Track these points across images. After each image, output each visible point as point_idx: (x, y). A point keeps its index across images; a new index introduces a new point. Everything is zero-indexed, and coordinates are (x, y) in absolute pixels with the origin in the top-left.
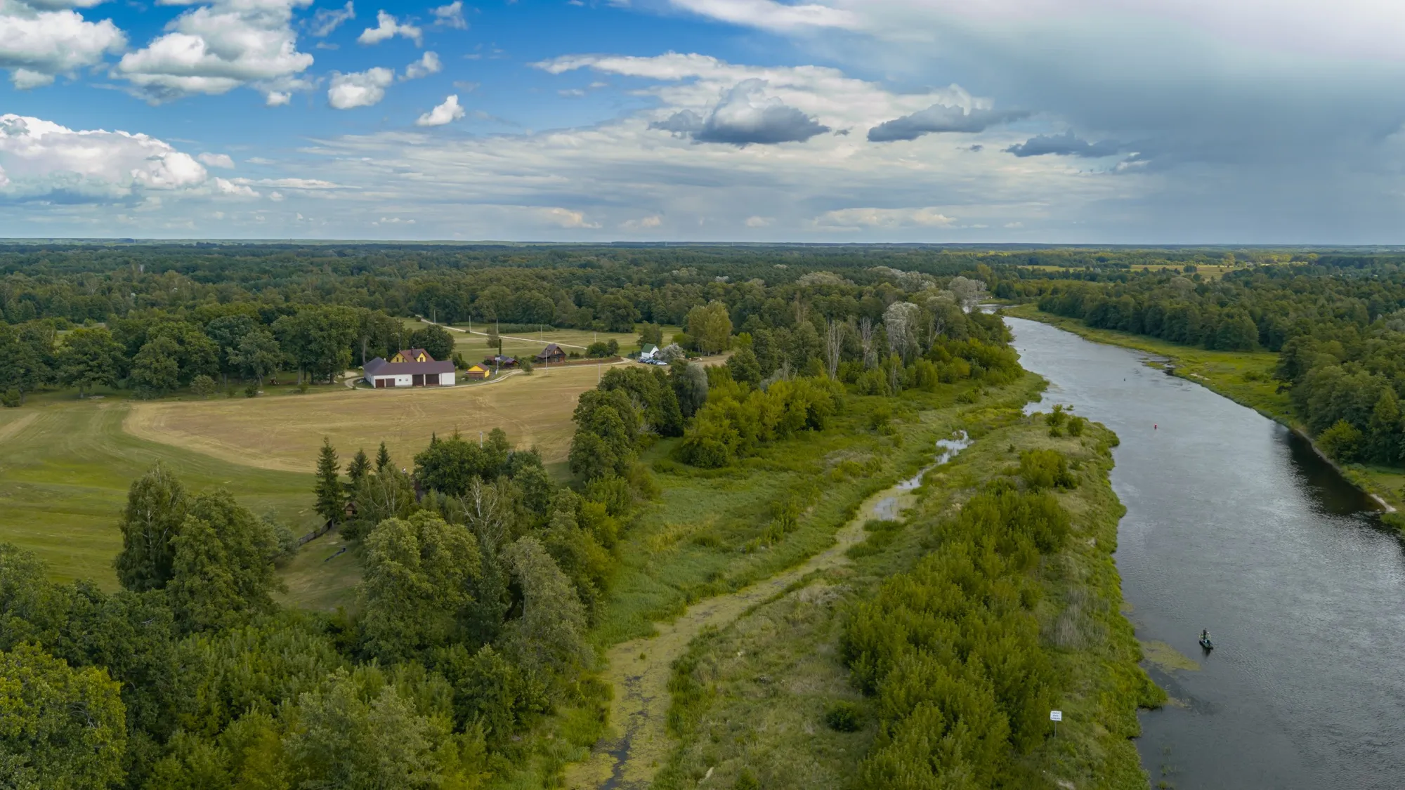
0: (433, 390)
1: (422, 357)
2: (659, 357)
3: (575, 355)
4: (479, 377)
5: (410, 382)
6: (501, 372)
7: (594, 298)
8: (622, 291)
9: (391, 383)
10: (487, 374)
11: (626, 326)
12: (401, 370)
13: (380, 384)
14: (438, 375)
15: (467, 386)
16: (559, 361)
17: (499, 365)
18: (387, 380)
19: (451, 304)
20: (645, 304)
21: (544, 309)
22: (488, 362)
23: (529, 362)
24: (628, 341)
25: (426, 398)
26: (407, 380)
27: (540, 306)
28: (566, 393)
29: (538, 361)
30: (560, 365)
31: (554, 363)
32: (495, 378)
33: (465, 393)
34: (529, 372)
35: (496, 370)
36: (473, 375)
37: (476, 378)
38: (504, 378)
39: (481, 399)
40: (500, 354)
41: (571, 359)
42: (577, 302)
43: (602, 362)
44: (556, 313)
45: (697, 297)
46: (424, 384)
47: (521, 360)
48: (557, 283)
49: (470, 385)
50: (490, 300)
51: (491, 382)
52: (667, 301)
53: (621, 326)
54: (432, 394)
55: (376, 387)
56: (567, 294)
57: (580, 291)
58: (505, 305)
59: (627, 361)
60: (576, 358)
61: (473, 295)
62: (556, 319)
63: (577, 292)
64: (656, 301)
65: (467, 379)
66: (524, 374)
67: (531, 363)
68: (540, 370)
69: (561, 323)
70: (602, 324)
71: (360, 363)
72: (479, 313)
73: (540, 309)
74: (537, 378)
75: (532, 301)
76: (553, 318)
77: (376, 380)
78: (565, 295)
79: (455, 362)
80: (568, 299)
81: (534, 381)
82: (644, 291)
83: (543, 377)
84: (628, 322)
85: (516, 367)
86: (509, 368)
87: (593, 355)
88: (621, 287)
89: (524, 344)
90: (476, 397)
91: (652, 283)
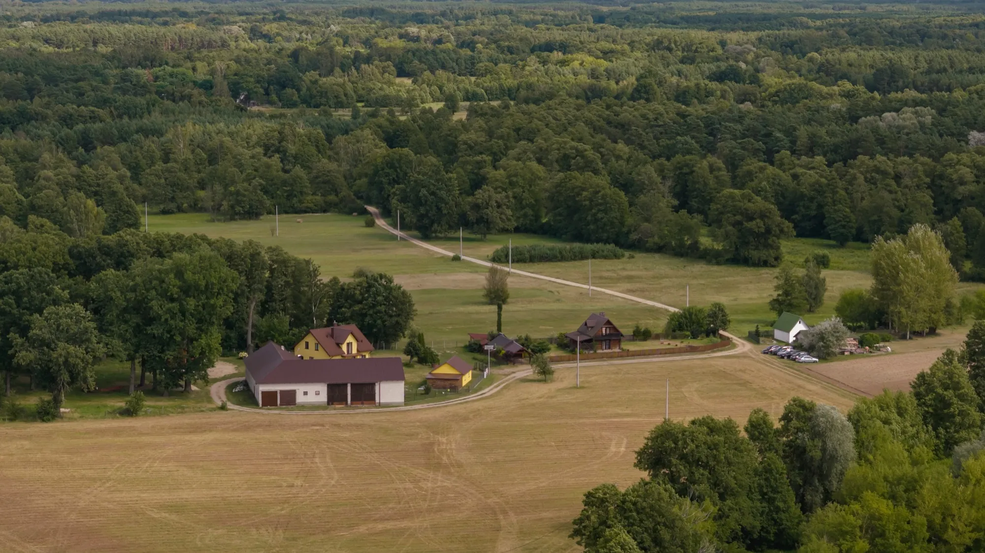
0: (361, 414)
1: (351, 344)
2: (806, 343)
3: (642, 335)
4: (451, 386)
5: (323, 398)
6: (497, 371)
7: (712, 182)
8: (770, 170)
9: (289, 399)
10: (467, 379)
11: (763, 254)
13: (270, 399)
14: (373, 385)
15: (425, 406)
16: (609, 348)
17: (494, 354)
18: (282, 392)
19: (431, 198)
20: (812, 199)
21: (605, 211)
22: (475, 347)
23: (549, 350)
24: (754, 295)
25: (347, 435)
26: (317, 393)
27: (601, 204)
28: (604, 433)
29: (567, 345)
30: (611, 357)
31: (599, 351)
32: (480, 389)
33: (418, 424)
34: (545, 373)
35: (486, 367)
36: (439, 383)
37: (445, 388)
38: (499, 385)
39: (444, 440)
40: (499, 329)
41: (633, 340)
42: (678, 189)
43: (692, 350)
44: (630, 221)
45: (918, 186)
46: (347, 403)
47: (536, 344)
48: (646, 143)
49: (431, 405)
50: (505, 190)
51: (472, 397)
52: (855, 195)
53: (755, 254)
54: (358, 426)
55: (264, 405)
56: (661, 171)
57: (687, 165)
58: (532, 201)
59: (744, 347)
60: (645, 339)
61: (476, 174)
62: (629, 232)
63: (680, 168)
64: (834, 193)
65: (427, 391)
66: (537, 377)
67: (554, 353)
68: (568, 368)
69: (640, 240)
70: (718, 246)
71: (243, 346)
72: (482, 217)
73: (599, 210)
74: (559, 390)
75: (585, 193)
76: (625, 230)
77: (263, 393)
78: (655, 175)
79: (411, 350)
80: (661, 186)
81: (552, 397)
82: (813, 168)
83: (571, 388)
84: (767, 246)
85: (523, 360)
86: (511, 361)
87: (678, 333)
88: (770, 157)
89: (556, 293)
90: (436, 433)
91: (835, 149)
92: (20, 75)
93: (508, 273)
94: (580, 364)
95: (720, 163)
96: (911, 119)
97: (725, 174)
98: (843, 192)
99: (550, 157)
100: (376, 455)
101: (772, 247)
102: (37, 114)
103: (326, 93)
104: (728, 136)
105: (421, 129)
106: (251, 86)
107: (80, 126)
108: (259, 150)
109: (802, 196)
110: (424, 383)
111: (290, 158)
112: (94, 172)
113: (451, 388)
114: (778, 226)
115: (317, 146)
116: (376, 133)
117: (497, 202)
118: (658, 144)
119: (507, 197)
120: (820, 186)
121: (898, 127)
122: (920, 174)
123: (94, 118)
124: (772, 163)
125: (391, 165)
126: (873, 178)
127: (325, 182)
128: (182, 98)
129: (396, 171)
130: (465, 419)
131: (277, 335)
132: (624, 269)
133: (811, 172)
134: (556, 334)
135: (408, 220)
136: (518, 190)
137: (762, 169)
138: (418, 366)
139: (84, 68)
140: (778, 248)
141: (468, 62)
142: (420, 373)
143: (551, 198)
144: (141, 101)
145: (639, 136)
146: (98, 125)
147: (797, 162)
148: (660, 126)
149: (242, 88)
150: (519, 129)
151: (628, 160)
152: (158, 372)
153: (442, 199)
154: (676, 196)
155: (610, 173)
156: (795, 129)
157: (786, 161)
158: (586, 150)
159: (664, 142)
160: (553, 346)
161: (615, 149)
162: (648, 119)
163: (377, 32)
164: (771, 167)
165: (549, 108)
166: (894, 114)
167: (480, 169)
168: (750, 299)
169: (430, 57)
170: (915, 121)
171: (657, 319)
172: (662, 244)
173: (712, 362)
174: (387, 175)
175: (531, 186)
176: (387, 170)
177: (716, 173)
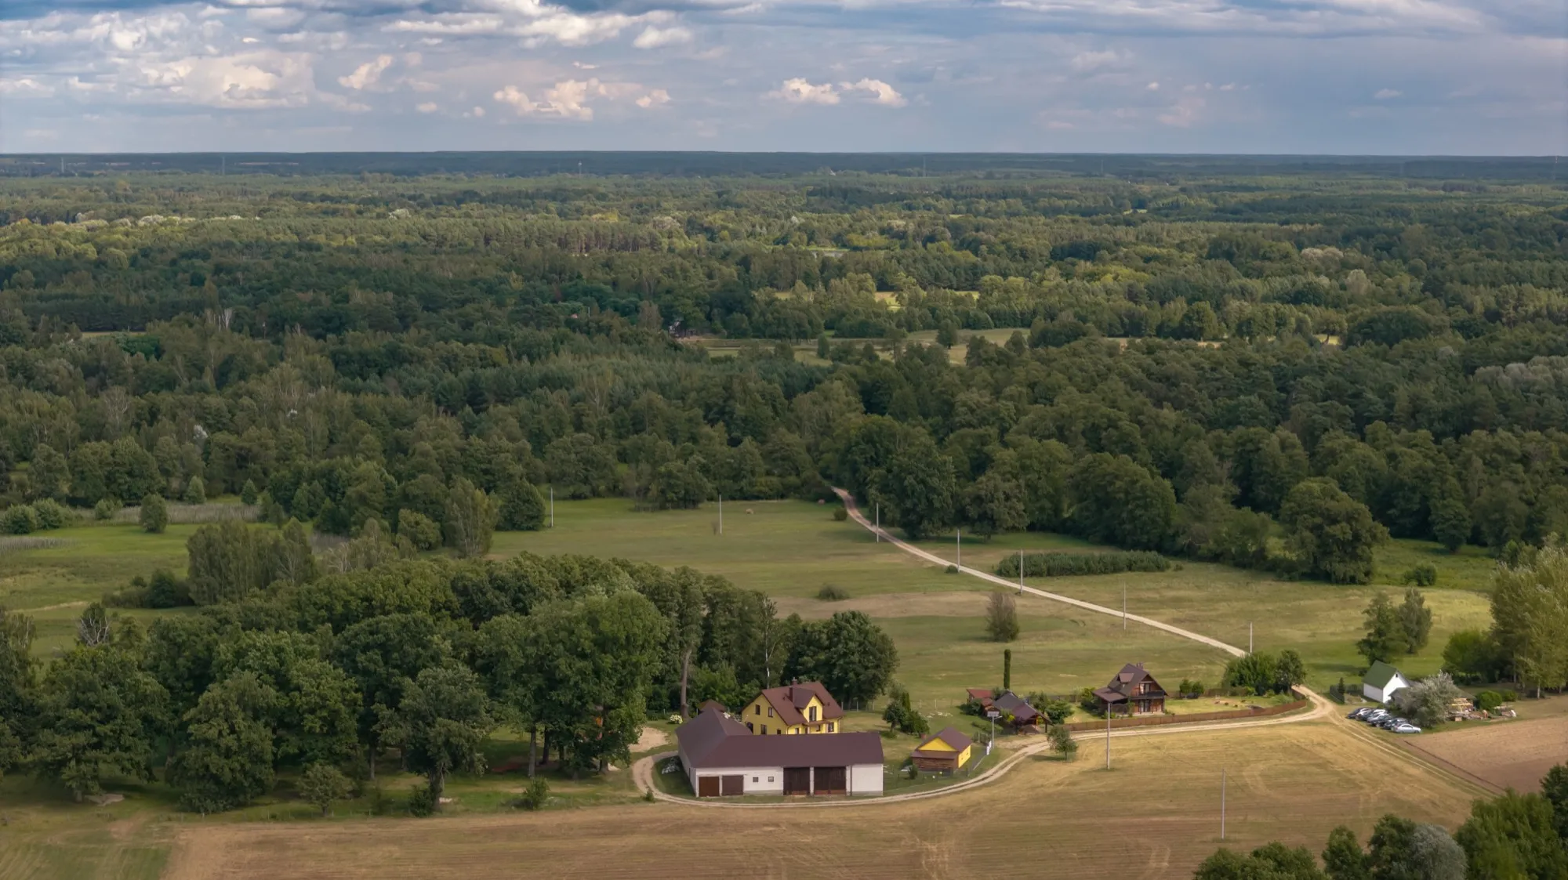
0: (826, 809)
1: (815, 706)
2: (1405, 705)
3: (1191, 692)
4: (942, 768)
5: (778, 785)
6: (1003, 744)
7: (1283, 465)
8: (1360, 448)
9: (734, 786)
10: (964, 757)
11: (1350, 568)
12: (759, 751)
13: (709, 787)
14: (844, 769)
15: (910, 796)
16: (1149, 710)
17: (999, 722)
18: (725, 778)
19: (919, 488)
20: (1414, 489)
21: (1146, 507)
22: (975, 708)
23: (1071, 713)
24: (1339, 629)
25: (809, 839)
26: (771, 780)
27: (1138, 498)
28: (1141, 840)
29: (1095, 706)
30: (1151, 723)
31: (1136, 715)
32: (981, 771)
33: (901, 823)
34: (1065, 749)
35: (989, 739)
36: (928, 763)
37: (936, 769)
38: (1006, 765)
39: (934, 848)
40: (1006, 685)
41: (1181, 698)
42: (1239, 472)
43: (1257, 712)
44: (1176, 520)
45: (1552, 471)
46: (809, 793)
47: (1054, 706)
48: (1199, 403)
49: (918, 795)
50: (1015, 477)
51: (971, 783)
52: (1470, 485)
53: (1340, 568)
54: (824, 827)
55: (701, 795)
56: (1217, 446)
57: (1251, 441)
58: (1051, 490)
59: (1323, 708)
60: (1195, 697)
61: (979, 452)
62: (1176, 535)
63: (1243, 444)
64: (1444, 481)
65: (913, 775)
66: (1053, 753)
67: (1077, 717)
68: (1097, 740)
69: (1190, 546)
70: (1292, 556)
71: (675, 706)
72: (985, 513)
73: (1138, 506)
74: (1083, 773)
75: (1118, 484)
76: (1171, 532)
77: (701, 779)
78: (1210, 454)
79: (891, 715)
80: (1218, 469)
81: (1074, 784)
82: (1416, 445)
83: (1098, 770)
84: (1355, 557)
85: (1037, 728)
86: (1021, 731)
87: (1239, 688)
88: (1359, 425)
89: (1082, 625)
90: (924, 838)
91: (1445, 417)
92: (390, 295)
93: (1018, 593)
94: (1112, 734)
95: (1294, 438)
96: (1544, 371)
97: (1300, 452)
98: (1454, 481)
99: (1073, 428)
100: (846, 870)
101: (1361, 559)
102: (412, 355)
103: (785, 319)
104: (1306, 396)
105: (907, 379)
106: (689, 310)
107: (467, 373)
108: (699, 412)
109: (1402, 485)
110: (910, 761)
111: (739, 422)
112: (484, 443)
113: (943, 771)
114: (1369, 531)
115: (774, 407)
116: (849, 384)
117: (1004, 493)
118: (1215, 405)
119: (1018, 486)
120: (1425, 472)
121: (1527, 382)
122: (1555, 454)
123: (485, 361)
124: (1363, 439)
125: (869, 439)
126: (1494, 460)
127: (784, 459)
128: (600, 329)
129: (875, 447)
130: (962, 816)
131: (717, 692)
132: (1168, 587)
133: (1413, 451)
134: (1080, 689)
135: (889, 516)
136: (1033, 476)
137: (1349, 448)
138: (900, 736)
139: (473, 283)
140: (1369, 560)
141: (970, 272)
142: (901, 747)
143: (1076, 487)
144: (546, 335)
145: (1190, 394)
146: (490, 372)
147: (1394, 436)
148: (1217, 380)
149: (677, 313)
150: (1035, 384)
151: (1176, 431)
152: (565, 748)
153: (934, 490)
154: (1238, 480)
155: (1151, 449)
156: (1392, 388)
157: (1381, 435)
158: (1120, 419)
159: (1222, 401)
160: (1074, 707)
161: (1158, 416)
162: (1202, 368)
163: (851, 226)
164: (1361, 444)
165: (1075, 353)
166: (1522, 365)
167: (983, 444)
168: (1332, 634)
169: (920, 266)
170: (1549, 375)
171: (1212, 663)
172: (1218, 551)
173: (1282, 731)
174: (863, 452)
175: (1048, 470)
176: (863, 446)
177: (1289, 452)
